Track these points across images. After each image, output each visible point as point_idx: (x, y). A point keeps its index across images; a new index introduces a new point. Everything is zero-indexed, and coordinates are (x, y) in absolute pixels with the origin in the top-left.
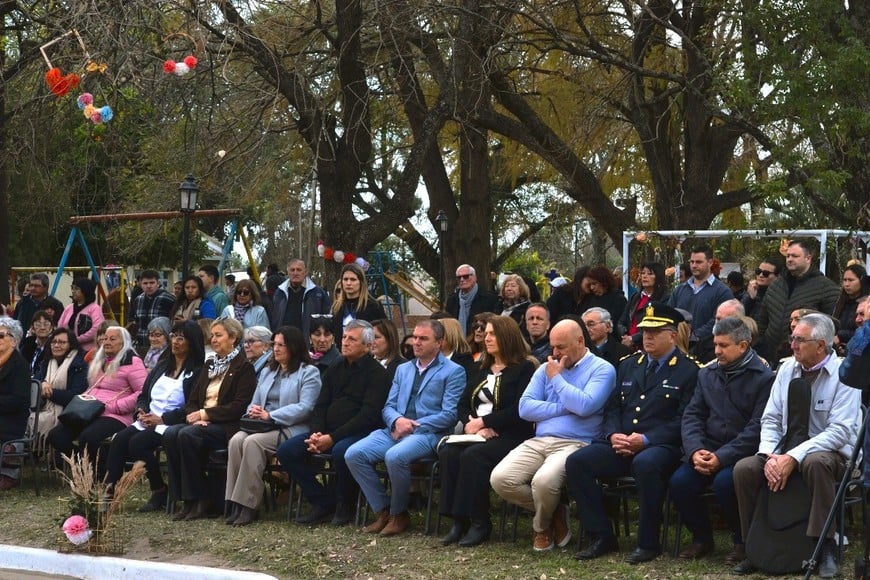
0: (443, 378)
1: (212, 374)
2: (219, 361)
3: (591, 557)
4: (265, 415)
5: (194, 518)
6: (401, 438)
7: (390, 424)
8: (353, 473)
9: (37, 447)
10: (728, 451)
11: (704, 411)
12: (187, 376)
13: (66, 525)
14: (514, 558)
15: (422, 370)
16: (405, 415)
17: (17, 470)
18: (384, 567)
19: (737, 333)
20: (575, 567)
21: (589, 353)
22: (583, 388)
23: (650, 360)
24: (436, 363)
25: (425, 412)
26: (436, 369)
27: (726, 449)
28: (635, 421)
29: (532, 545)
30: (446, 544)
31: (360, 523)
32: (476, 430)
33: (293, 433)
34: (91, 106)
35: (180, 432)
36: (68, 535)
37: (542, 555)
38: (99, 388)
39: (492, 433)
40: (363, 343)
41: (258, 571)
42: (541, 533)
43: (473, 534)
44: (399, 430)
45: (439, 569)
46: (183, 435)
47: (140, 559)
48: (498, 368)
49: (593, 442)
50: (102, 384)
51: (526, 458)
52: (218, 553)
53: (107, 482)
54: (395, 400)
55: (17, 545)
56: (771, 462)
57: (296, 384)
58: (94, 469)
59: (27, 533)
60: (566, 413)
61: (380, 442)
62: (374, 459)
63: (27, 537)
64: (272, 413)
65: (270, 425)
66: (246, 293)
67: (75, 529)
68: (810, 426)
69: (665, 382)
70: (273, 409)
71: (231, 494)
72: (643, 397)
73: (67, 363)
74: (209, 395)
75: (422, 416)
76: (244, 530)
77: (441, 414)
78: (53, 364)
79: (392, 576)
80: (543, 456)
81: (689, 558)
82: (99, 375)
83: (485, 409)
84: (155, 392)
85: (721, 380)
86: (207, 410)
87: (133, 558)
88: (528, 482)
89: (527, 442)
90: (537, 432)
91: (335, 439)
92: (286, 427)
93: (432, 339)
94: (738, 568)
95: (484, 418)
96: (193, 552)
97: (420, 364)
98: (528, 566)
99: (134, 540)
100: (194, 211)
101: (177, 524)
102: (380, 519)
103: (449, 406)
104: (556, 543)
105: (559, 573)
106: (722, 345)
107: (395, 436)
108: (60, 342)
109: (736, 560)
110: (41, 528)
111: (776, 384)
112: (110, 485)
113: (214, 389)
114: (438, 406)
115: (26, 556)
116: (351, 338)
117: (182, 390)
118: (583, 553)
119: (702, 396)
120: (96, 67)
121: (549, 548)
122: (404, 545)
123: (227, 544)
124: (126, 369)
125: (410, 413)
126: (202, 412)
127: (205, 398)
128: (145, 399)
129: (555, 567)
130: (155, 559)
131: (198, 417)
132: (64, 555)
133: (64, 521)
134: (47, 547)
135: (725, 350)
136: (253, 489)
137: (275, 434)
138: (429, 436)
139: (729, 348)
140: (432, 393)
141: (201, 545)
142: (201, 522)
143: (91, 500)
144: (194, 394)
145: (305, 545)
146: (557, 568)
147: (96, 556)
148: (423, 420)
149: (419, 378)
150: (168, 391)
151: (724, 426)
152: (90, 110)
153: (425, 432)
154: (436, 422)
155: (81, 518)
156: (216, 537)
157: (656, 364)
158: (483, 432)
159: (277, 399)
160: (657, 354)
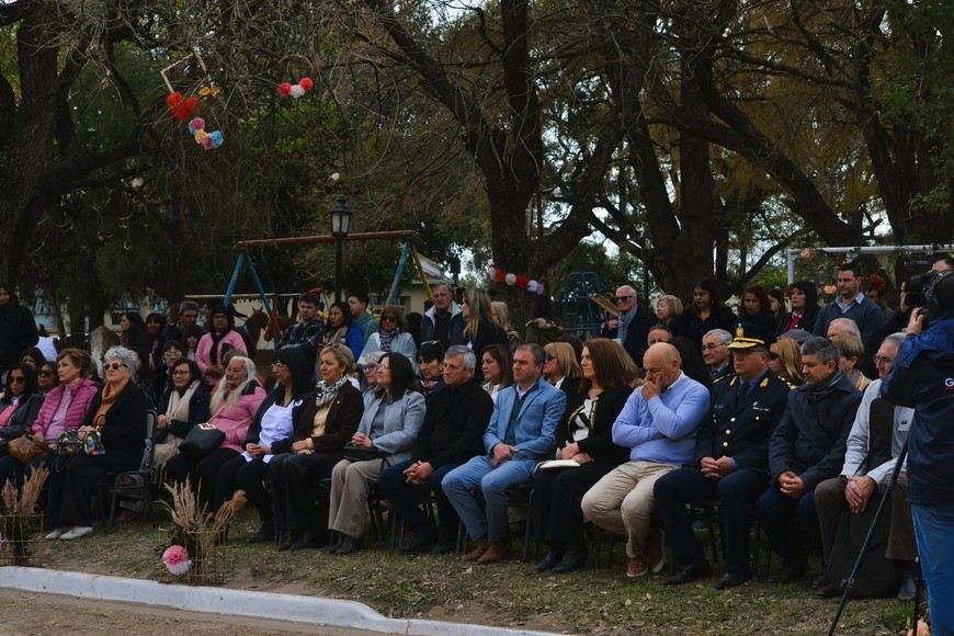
0: (542, 402)
1: (319, 402)
2: (328, 389)
3: (680, 583)
4: (368, 443)
5: (299, 548)
6: (499, 464)
7: (489, 451)
8: (450, 500)
9: (158, 479)
10: (813, 473)
11: (792, 433)
12: (297, 405)
13: (165, 555)
14: (605, 584)
15: (521, 394)
16: (504, 442)
17: (139, 502)
18: (476, 594)
19: (825, 352)
20: (662, 592)
21: (683, 376)
22: (675, 410)
23: (742, 382)
24: (536, 388)
25: (524, 438)
26: (536, 393)
27: (811, 472)
28: (725, 444)
29: (626, 571)
30: (540, 571)
31: (461, 551)
32: (571, 455)
33: (396, 460)
34: (202, 131)
35: (285, 460)
36: (168, 565)
37: (633, 581)
38: (220, 417)
39: (586, 458)
40: (465, 369)
41: (352, 599)
42: (634, 559)
43: (567, 560)
44: (498, 456)
45: (528, 595)
46: (289, 463)
47: (238, 588)
48: (595, 392)
49: (683, 466)
50: (224, 414)
51: (619, 484)
52: (316, 582)
53: (207, 511)
54: (496, 425)
55: (122, 576)
56: (852, 485)
57: (400, 411)
58: (196, 499)
59: (134, 564)
60: (659, 436)
61: (477, 468)
62: (471, 485)
63: (133, 568)
64: (375, 441)
65: (373, 453)
66: (392, 320)
67: (175, 559)
68: (893, 446)
69: (755, 404)
70: (377, 437)
71: (334, 524)
72: (733, 420)
73: (189, 393)
74: (316, 423)
75: (521, 441)
76: (345, 559)
77: (540, 439)
78: (175, 395)
79: (482, 602)
80: (636, 480)
81: (776, 582)
82: (220, 405)
83: (581, 435)
84: (265, 422)
85: (809, 401)
86: (313, 439)
87: (233, 588)
88: (618, 507)
89: (621, 467)
90: (631, 457)
91: (435, 466)
92: (390, 455)
93: (532, 363)
94: (820, 592)
95: (579, 443)
96: (292, 580)
97: (520, 389)
98: (617, 592)
99: (237, 570)
100: (346, 234)
101: (281, 555)
102: (479, 547)
103: (548, 432)
104: (650, 569)
105: (644, 598)
106: (810, 365)
107: (494, 462)
108: (182, 372)
109: (822, 584)
110: (148, 560)
111: (862, 405)
112: (210, 515)
113: (321, 417)
114: (537, 431)
115: (129, 586)
116: (451, 366)
117: (291, 418)
118: (672, 579)
119: (791, 418)
120: (208, 91)
121: (642, 574)
122: (499, 572)
123: (326, 573)
124: (248, 398)
125: (510, 439)
126: (309, 440)
127: (313, 427)
128: (255, 428)
129: (642, 593)
130: (254, 588)
131: (304, 446)
132: (165, 585)
133: (164, 551)
134: (150, 578)
135: (812, 370)
136: (355, 518)
137: (378, 461)
138: (528, 462)
139: (816, 367)
140: (532, 417)
141: (301, 574)
142: (304, 552)
143: (191, 529)
144: (302, 423)
145: (401, 573)
146: (644, 594)
147: (196, 585)
148: (521, 446)
149: (518, 402)
150: (278, 419)
151: (811, 447)
152: (201, 135)
153: (523, 458)
154: (534, 447)
155: (180, 548)
156: (317, 566)
157: (747, 385)
158: (578, 457)
159: (381, 427)
160: (748, 375)
